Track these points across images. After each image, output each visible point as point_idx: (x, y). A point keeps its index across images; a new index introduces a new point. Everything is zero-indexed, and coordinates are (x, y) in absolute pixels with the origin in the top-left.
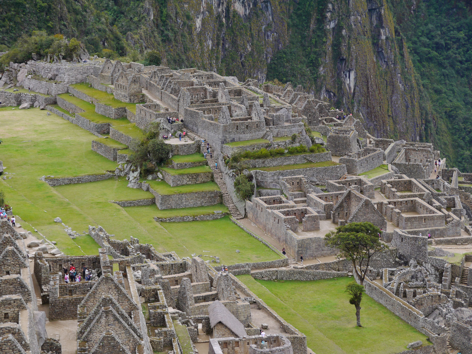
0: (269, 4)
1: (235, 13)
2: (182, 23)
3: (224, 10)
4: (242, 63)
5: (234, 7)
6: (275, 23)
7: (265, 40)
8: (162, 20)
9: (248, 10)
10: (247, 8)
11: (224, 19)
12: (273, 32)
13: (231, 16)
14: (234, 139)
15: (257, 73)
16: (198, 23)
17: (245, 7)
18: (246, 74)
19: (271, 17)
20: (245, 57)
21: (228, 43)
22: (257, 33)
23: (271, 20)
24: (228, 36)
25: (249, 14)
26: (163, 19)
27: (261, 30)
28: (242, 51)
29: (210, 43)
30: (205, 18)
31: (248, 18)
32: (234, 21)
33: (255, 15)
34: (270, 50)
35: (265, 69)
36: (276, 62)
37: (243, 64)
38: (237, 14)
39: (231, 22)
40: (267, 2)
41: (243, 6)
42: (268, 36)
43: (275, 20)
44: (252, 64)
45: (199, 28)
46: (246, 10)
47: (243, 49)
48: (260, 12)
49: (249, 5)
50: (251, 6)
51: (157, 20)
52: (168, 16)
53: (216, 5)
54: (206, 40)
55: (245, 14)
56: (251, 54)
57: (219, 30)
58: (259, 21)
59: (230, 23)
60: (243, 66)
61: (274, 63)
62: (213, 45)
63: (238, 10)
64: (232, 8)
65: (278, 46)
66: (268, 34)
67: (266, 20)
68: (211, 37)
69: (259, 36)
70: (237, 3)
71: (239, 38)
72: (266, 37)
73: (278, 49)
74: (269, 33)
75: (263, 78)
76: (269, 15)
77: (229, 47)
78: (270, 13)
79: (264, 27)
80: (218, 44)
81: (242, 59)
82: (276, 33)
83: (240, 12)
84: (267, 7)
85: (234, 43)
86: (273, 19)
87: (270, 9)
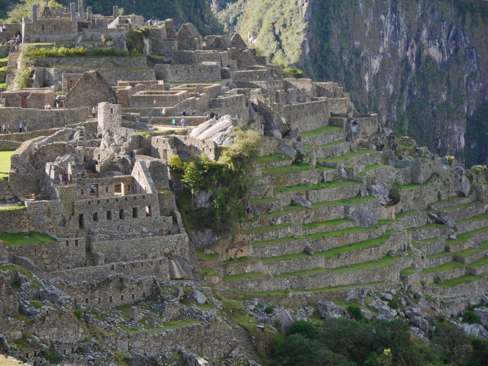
0: (474, 51)
1: (429, 58)
2: (348, 60)
3: (414, 54)
4: (433, 112)
5: (428, 51)
6: (480, 71)
7: (467, 90)
8: (321, 55)
9: (446, 57)
10: (446, 54)
11: (414, 64)
12: (478, 82)
13: (423, 60)
14: (39, 39)
15: (452, 124)
16: (376, 64)
17: (443, 52)
18: (438, 125)
19: (476, 66)
20: (438, 107)
21: (416, 90)
22: (457, 82)
23: (476, 68)
24: (418, 82)
25: (448, 60)
26: (323, 54)
27: (462, 79)
28: (434, 99)
29: (391, 87)
30: (385, 60)
31: (445, 65)
32: (426, 67)
33: (455, 62)
34: (473, 101)
35: (464, 121)
36: (479, 115)
37: (435, 113)
38: (431, 59)
39: (423, 67)
40: (472, 48)
41: (440, 51)
42: (471, 86)
43: (481, 69)
44: (446, 114)
45: (376, 69)
46: (444, 56)
47: (435, 97)
48: (461, 59)
49: (448, 51)
50: (451, 52)
51: (316, 55)
52: (329, 51)
53: (403, 47)
54: (385, 84)
55: (442, 60)
56: (446, 104)
57: (404, 74)
58: (460, 69)
59: (421, 69)
60: (434, 116)
61: (477, 116)
62: (395, 90)
63: (433, 55)
64: (426, 53)
65: (484, 98)
66: (471, 84)
67: (469, 68)
68: (393, 81)
69: (459, 85)
70: (432, 47)
71: (430, 85)
72: (469, 87)
73: (484, 100)
74: (473, 83)
75: (460, 131)
76: (474, 63)
77: (417, 94)
78: (475, 60)
79: (466, 75)
80: (402, 90)
81: (434, 109)
82: (482, 83)
83: (436, 57)
84: (472, 54)
85: (424, 90)
86: (478, 67)
87: (475, 57)
